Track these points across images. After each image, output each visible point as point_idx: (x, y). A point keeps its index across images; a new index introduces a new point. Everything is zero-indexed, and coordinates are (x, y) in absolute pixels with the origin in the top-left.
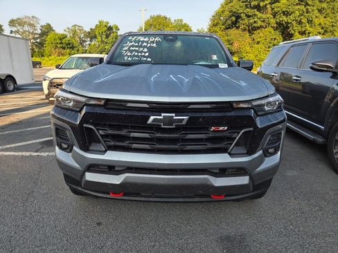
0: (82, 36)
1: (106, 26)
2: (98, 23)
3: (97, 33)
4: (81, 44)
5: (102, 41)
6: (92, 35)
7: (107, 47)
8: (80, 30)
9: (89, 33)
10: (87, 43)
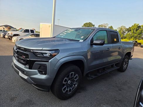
0: (125, 30)
1: (137, 26)
2: (134, 25)
3: (132, 29)
4: (123, 33)
5: (133, 32)
6: (129, 30)
7: (135, 35)
8: (124, 28)
9: (128, 29)
10: (126, 33)
